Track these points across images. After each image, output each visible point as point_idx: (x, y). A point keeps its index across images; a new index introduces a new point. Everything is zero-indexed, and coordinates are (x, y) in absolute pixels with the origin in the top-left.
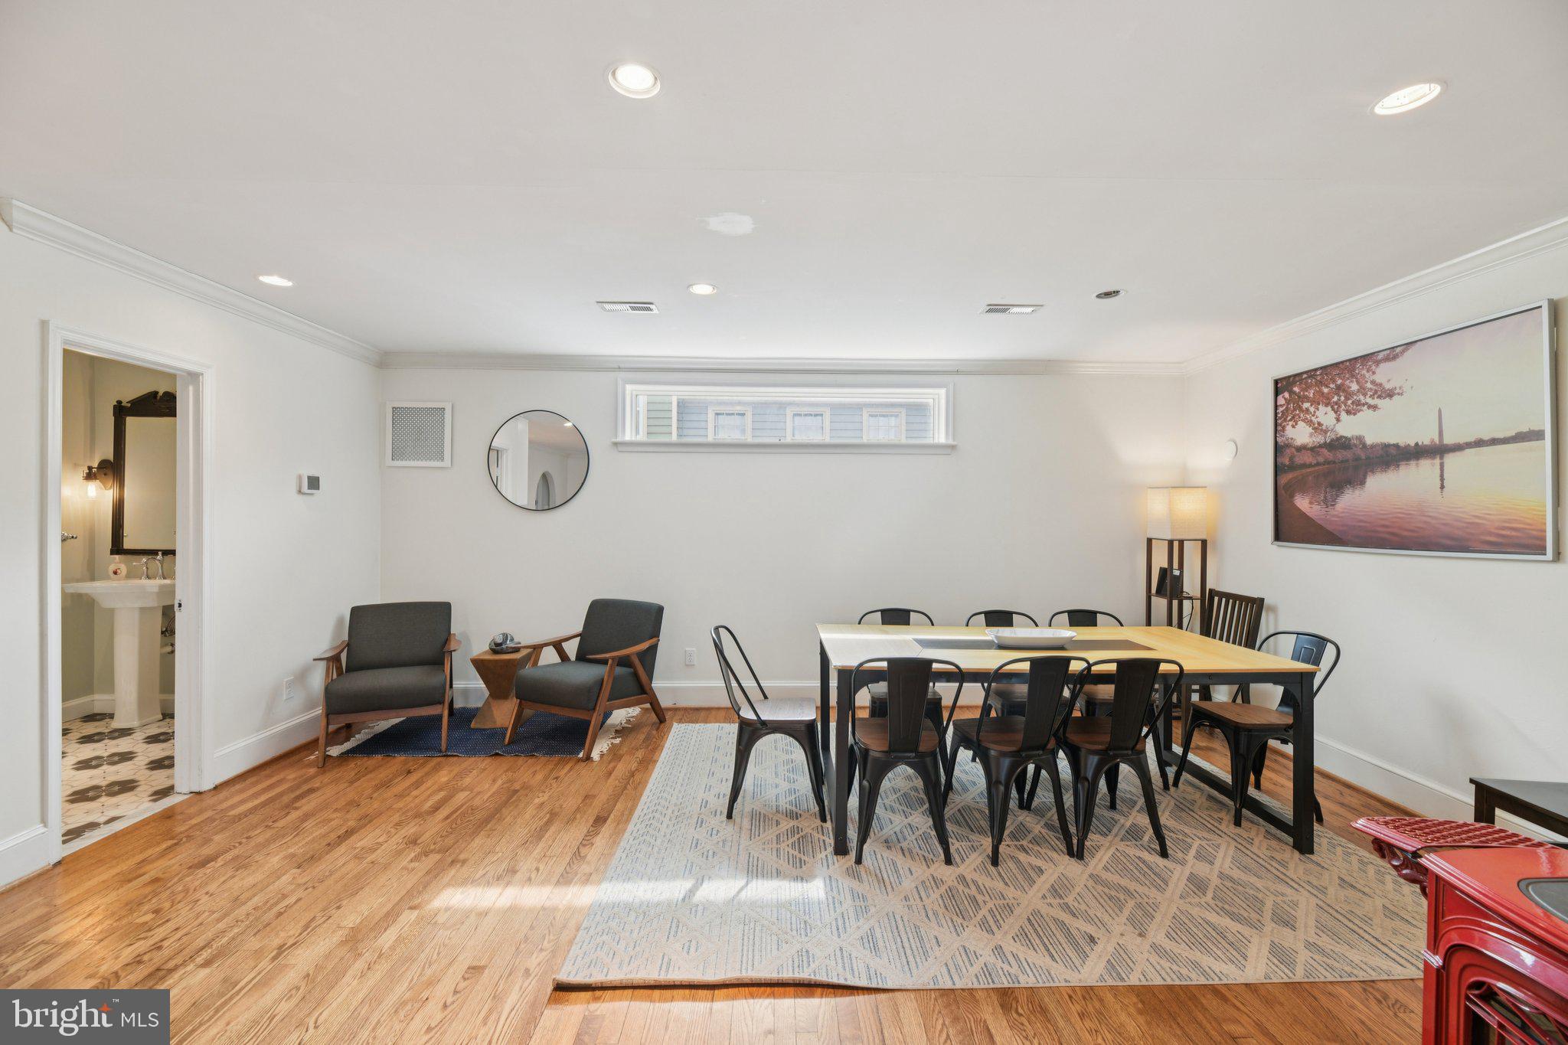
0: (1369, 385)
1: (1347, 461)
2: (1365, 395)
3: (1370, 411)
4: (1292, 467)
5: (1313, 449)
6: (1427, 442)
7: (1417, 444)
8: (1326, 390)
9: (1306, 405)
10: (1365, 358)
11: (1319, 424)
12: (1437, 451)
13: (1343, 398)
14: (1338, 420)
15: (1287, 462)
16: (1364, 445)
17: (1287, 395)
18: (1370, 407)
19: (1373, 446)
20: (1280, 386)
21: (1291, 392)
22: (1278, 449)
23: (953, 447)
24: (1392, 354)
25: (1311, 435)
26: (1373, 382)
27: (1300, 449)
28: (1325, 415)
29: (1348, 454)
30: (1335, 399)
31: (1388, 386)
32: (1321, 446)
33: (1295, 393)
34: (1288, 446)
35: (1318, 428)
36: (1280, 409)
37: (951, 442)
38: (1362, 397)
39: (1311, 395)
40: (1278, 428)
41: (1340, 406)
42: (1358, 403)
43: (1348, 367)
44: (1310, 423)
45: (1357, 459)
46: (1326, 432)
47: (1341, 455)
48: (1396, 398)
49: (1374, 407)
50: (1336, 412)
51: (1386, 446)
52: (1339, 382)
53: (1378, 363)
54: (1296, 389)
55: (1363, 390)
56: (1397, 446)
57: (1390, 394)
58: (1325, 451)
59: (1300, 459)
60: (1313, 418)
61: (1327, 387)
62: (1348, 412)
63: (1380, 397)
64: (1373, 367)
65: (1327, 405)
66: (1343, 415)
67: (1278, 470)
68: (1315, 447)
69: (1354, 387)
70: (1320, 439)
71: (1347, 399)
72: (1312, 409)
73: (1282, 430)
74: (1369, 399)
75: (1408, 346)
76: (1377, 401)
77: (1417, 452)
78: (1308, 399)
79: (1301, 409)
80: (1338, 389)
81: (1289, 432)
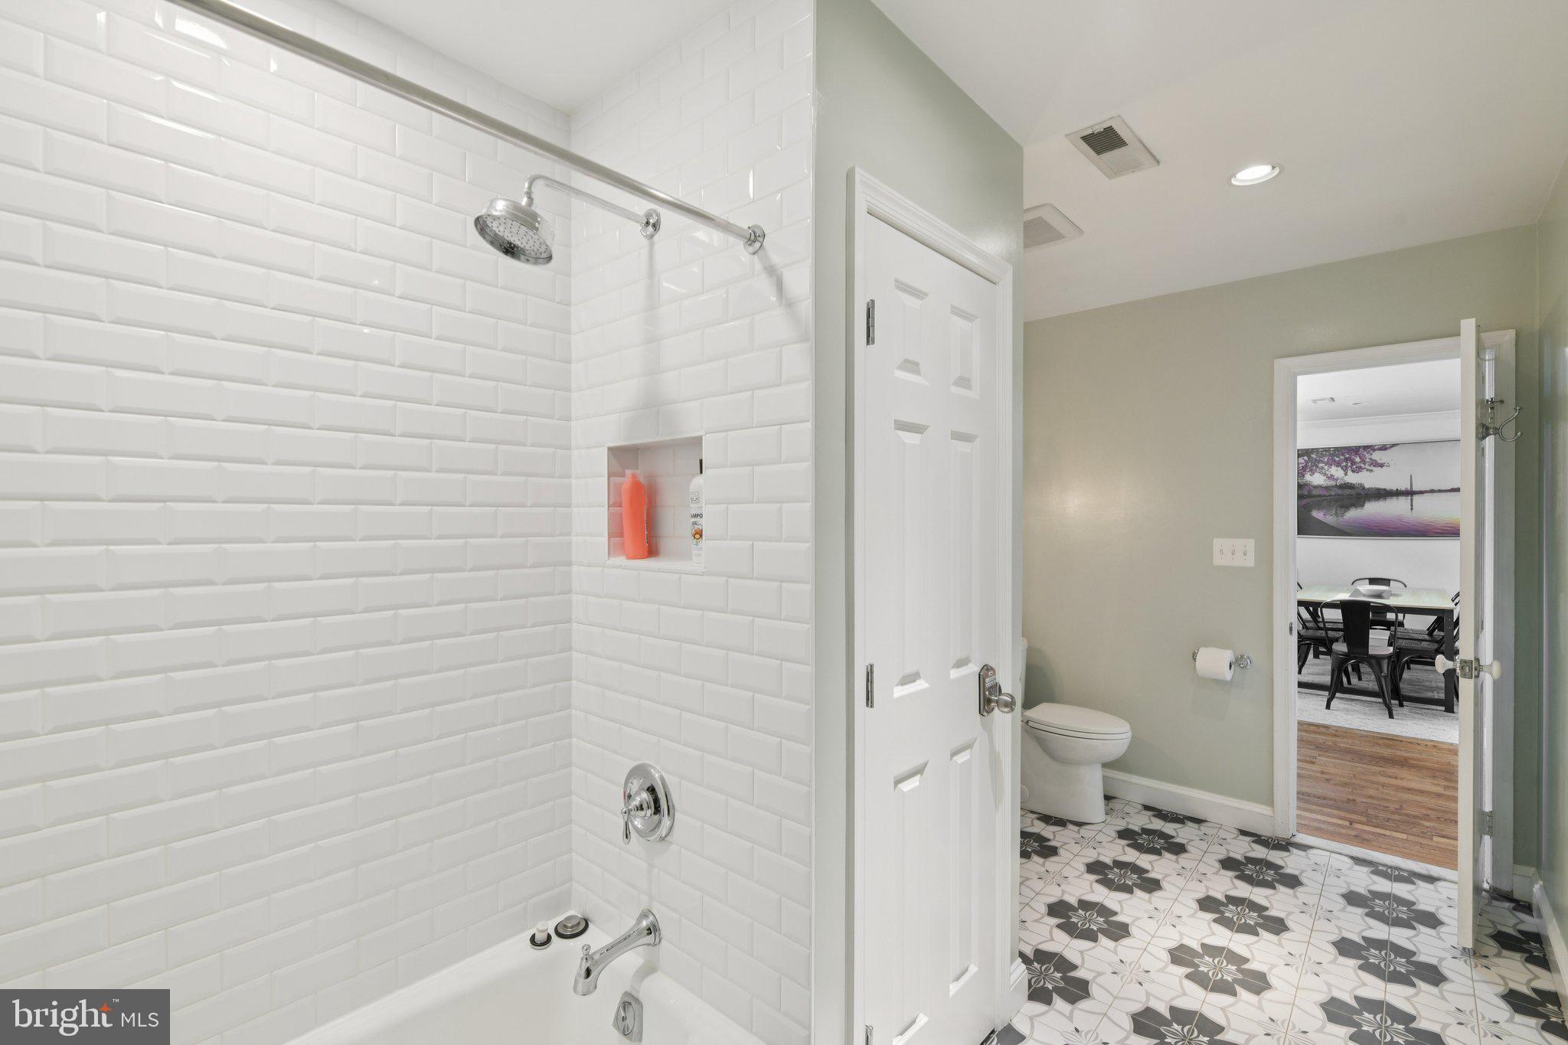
0: (1368, 460)
2: (1365, 464)
3: (1368, 473)
4: (1310, 496)
5: (1327, 488)
6: (1403, 489)
7: (1397, 489)
8: (1337, 459)
9: (1321, 465)
10: (1366, 448)
11: (1332, 475)
12: (1410, 493)
13: (1349, 464)
14: (1346, 474)
15: (1306, 493)
16: (1364, 488)
17: (1306, 458)
18: (1368, 470)
19: (1369, 489)
20: (1300, 453)
21: (1309, 457)
22: (1300, 486)
24: (1384, 448)
25: (1325, 481)
26: (1370, 459)
27: (1316, 487)
28: (1337, 472)
29: (1352, 492)
30: (1344, 464)
31: (1380, 462)
32: (1333, 487)
33: (1313, 458)
34: (1306, 485)
35: (1331, 477)
36: (1300, 466)
38: (1363, 465)
39: (1326, 460)
40: (1301, 474)
41: (1347, 468)
42: (1360, 468)
43: (1355, 450)
44: (1325, 474)
45: (1359, 494)
46: (1337, 480)
47: (1347, 492)
48: (1385, 467)
49: (1371, 471)
50: (1344, 471)
51: (1378, 490)
52: (1347, 456)
53: (1374, 450)
54: (1314, 456)
55: (1363, 461)
56: (1385, 490)
57: (1382, 465)
58: (1335, 489)
59: (1315, 492)
60: (1327, 473)
61: (1337, 457)
62: (1353, 471)
63: (1375, 466)
64: (1371, 452)
65: (1338, 466)
66: (1350, 472)
67: (1300, 497)
69: (1358, 459)
70: (1332, 483)
71: (1352, 464)
72: (1326, 467)
73: (1303, 476)
74: (1367, 466)
75: (1394, 445)
76: (1372, 468)
77: (1398, 493)
78: (1323, 462)
79: (1317, 467)
80: (1346, 460)
81: (1308, 477)
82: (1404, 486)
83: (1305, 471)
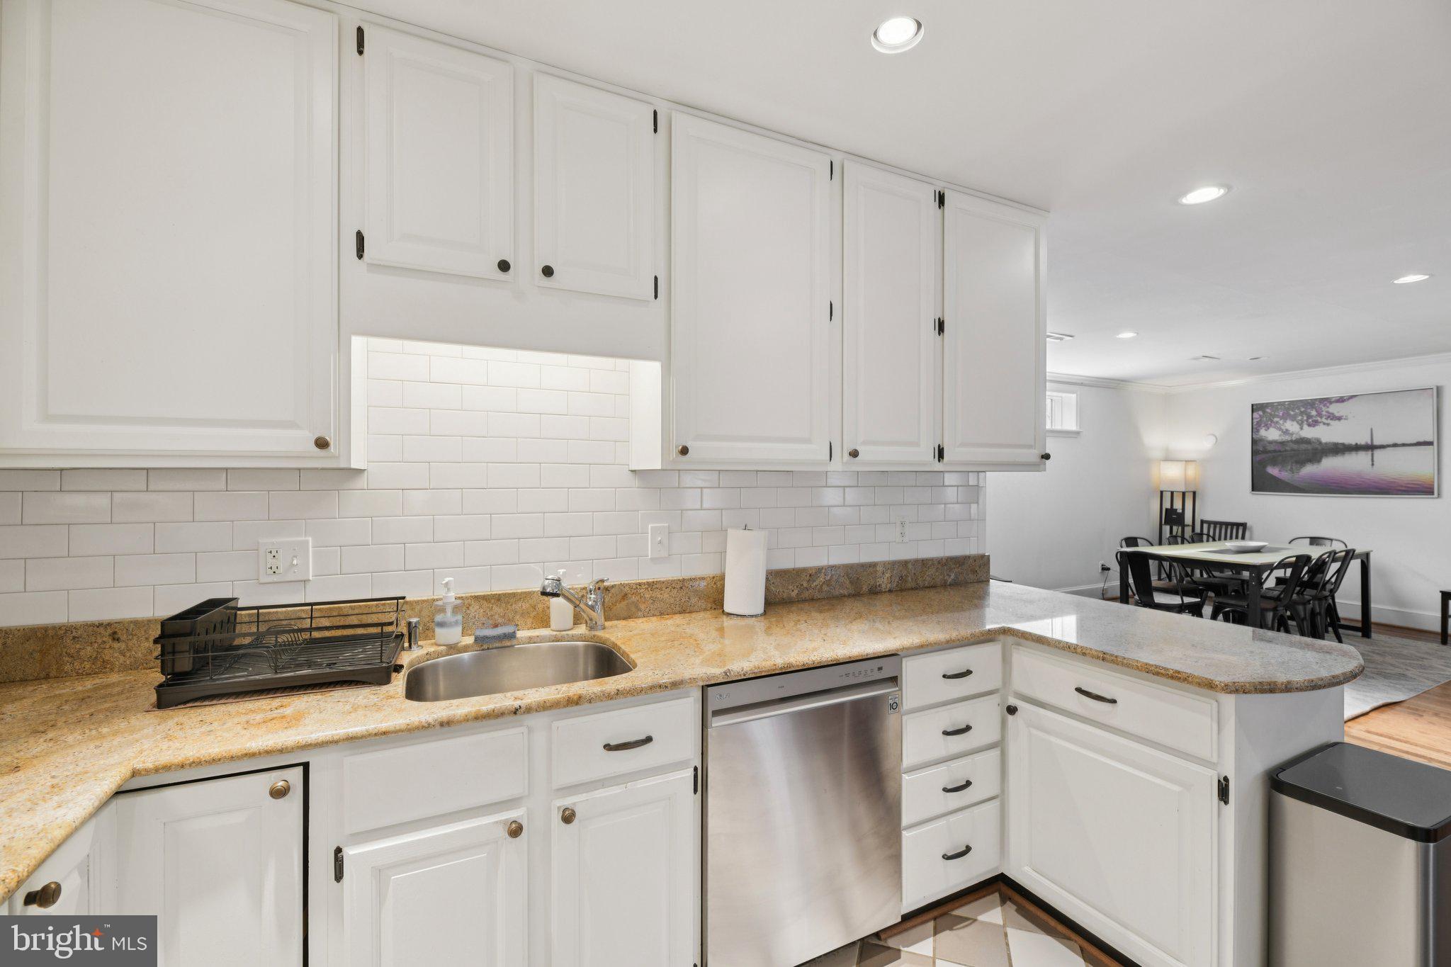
0: (1324, 413)
1: (1308, 450)
2: (1321, 418)
3: (1325, 427)
4: (1265, 452)
5: (1282, 443)
6: (1363, 443)
7: (1357, 444)
8: (1292, 413)
9: (1276, 419)
10: (1323, 401)
11: (1287, 430)
12: (1370, 447)
13: (1305, 418)
14: (1302, 429)
15: (1260, 449)
16: (1320, 443)
17: (1261, 413)
18: (1324, 424)
19: (1326, 444)
20: (1255, 408)
21: (1264, 412)
22: (1254, 442)
23: (1078, 433)
24: (1341, 400)
25: (1280, 435)
26: (1328, 412)
27: (1271, 442)
28: (1292, 426)
29: (1309, 447)
30: (1300, 418)
31: (1337, 415)
32: (1288, 442)
33: (1268, 413)
34: (1261, 440)
35: (1286, 432)
36: (1255, 421)
37: (1078, 430)
38: (1319, 419)
39: (1281, 415)
40: (1255, 429)
41: (1303, 422)
42: (1317, 421)
43: (1311, 404)
44: (1280, 429)
45: (1315, 449)
46: (1292, 434)
47: (1304, 446)
48: (1342, 421)
49: (1328, 424)
50: (1300, 425)
51: (1336, 445)
52: (1303, 409)
53: (1331, 403)
54: (1268, 410)
55: (1319, 415)
56: (1343, 444)
57: (1339, 419)
58: (1291, 443)
59: (1271, 448)
60: (1282, 427)
61: (1293, 411)
62: (1309, 425)
63: (1331, 419)
64: (1328, 405)
65: (1293, 421)
66: (1305, 427)
67: (1254, 453)
68: (1284, 442)
69: (1314, 413)
70: (1287, 438)
71: (1308, 418)
72: (1281, 422)
73: (1258, 431)
74: (1324, 420)
75: (1352, 397)
76: (1329, 421)
77: (1357, 448)
78: (1278, 416)
79: (1272, 421)
80: (1302, 413)
81: (1263, 433)
82: (1363, 439)
83: (1260, 426)
